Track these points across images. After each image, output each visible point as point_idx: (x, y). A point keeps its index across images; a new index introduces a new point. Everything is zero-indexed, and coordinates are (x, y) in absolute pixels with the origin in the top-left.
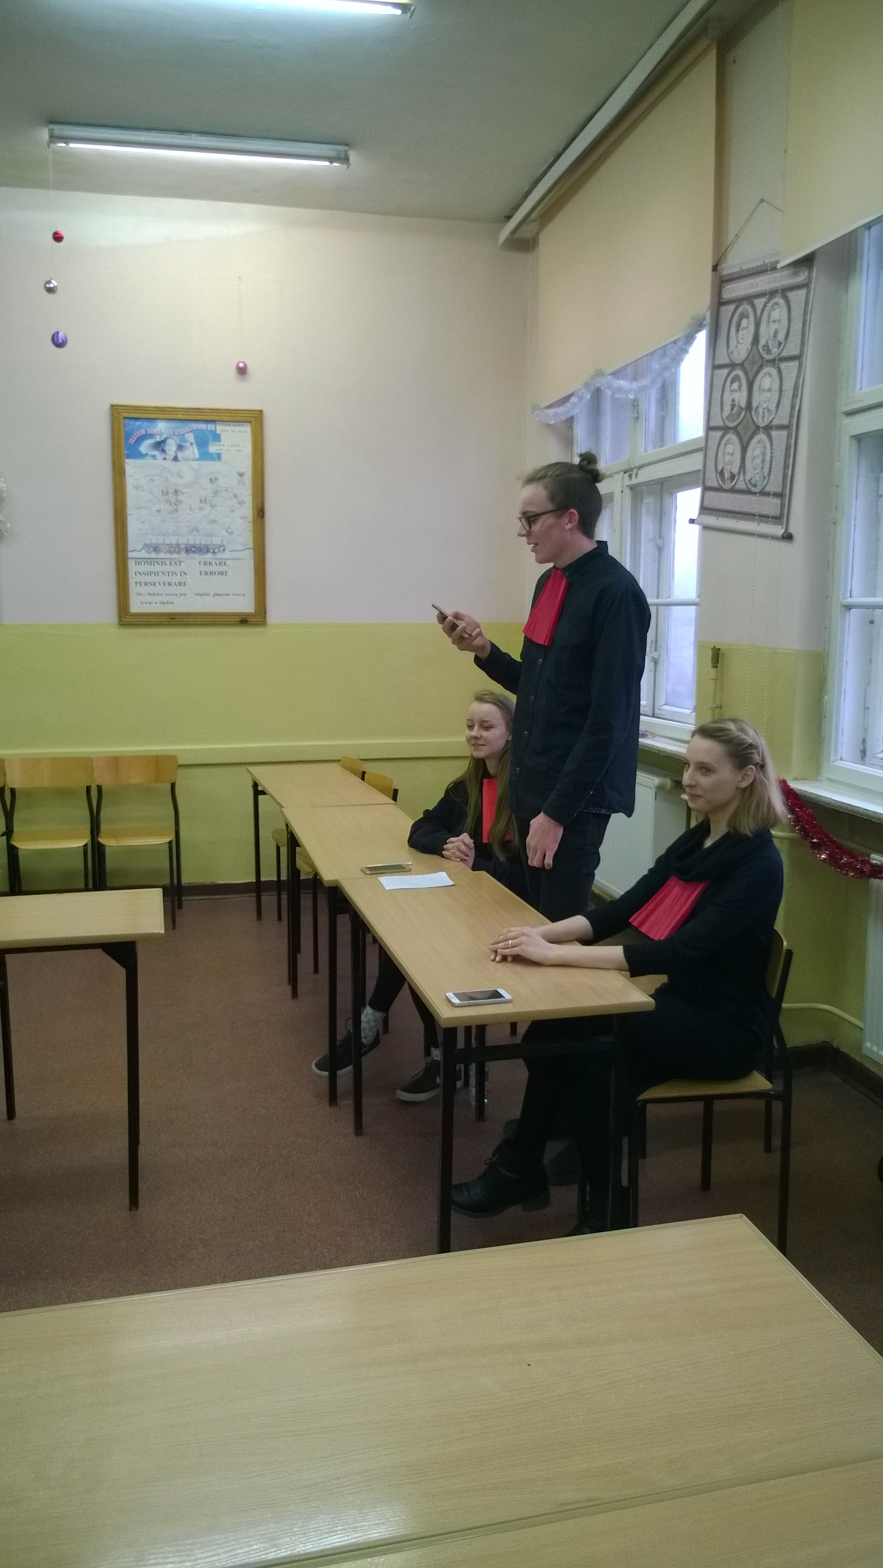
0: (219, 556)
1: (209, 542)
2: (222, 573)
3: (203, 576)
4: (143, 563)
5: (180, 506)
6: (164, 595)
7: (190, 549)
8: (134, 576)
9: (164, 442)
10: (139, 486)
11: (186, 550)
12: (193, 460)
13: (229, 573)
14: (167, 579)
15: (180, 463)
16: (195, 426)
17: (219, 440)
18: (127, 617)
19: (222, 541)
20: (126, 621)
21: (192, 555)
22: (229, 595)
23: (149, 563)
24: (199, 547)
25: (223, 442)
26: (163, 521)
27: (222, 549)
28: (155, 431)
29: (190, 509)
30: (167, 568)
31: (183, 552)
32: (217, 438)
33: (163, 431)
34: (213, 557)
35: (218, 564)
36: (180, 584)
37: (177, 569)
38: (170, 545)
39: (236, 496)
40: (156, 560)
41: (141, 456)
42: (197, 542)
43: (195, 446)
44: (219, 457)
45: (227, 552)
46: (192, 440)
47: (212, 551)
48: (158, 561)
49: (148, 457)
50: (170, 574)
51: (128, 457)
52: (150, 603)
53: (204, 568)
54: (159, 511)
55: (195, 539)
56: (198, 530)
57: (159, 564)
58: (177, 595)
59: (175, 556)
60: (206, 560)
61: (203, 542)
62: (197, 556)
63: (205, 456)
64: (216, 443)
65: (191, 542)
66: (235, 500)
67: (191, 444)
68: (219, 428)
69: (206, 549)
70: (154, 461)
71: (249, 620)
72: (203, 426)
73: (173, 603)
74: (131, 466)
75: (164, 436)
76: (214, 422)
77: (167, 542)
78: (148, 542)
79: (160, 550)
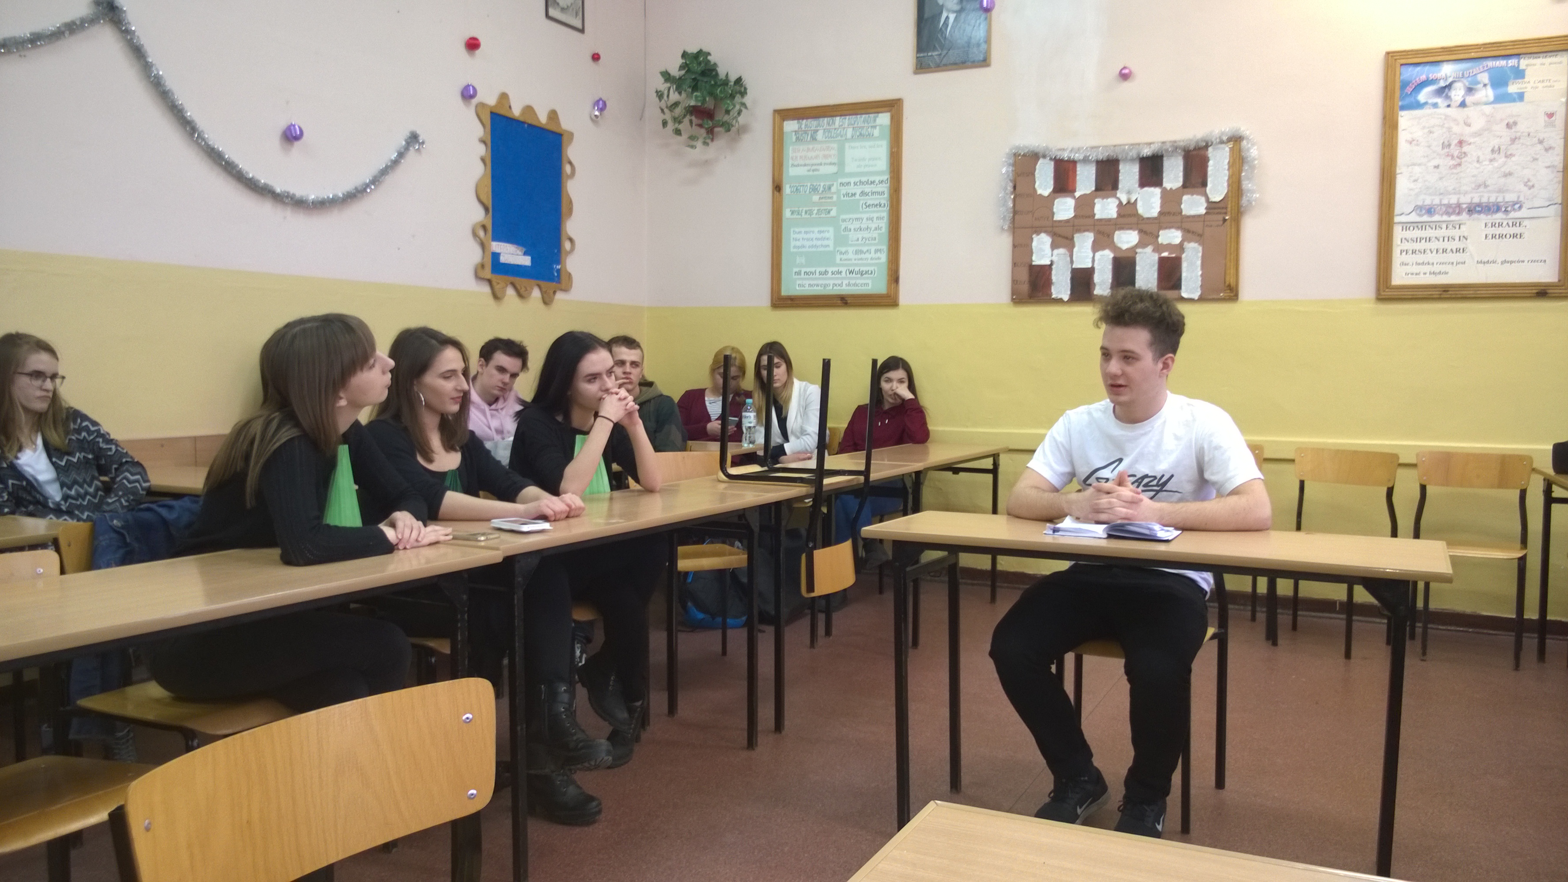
0: (1513, 215)
1: (1500, 199)
2: (1514, 236)
3: (1490, 241)
4: (1412, 228)
5: (1463, 160)
6: (1435, 264)
7: (1473, 209)
8: (1399, 242)
9: (1449, 86)
10: (1414, 140)
11: (1469, 211)
12: (1486, 104)
13: (1525, 236)
14: (1441, 245)
15: (1470, 108)
16: (1491, 63)
17: (1523, 77)
18: (1387, 290)
19: (1519, 197)
20: (1384, 295)
21: (1476, 216)
22: (1523, 261)
23: (1420, 227)
24: (1486, 206)
25: (1526, 79)
26: (1441, 178)
27: (1517, 206)
28: (1439, 75)
29: (1478, 161)
30: (1443, 232)
31: (1464, 213)
32: (1519, 74)
33: (1448, 75)
34: (1504, 217)
35: (1511, 225)
36: (1458, 251)
37: (1456, 233)
38: (1449, 206)
39: (1541, 142)
40: (1429, 224)
41: (1418, 106)
42: (1484, 200)
43: (1489, 88)
44: (1521, 97)
45: (1524, 209)
46: (1486, 81)
47: (1503, 209)
48: (1431, 224)
49: (1428, 106)
50: (1446, 239)
51: (1403, 108)
52: (1417, 274)
53: (1491, 231)
54: (1437, 167)
55: (1481, 197)
56: (1486, 186)
57: (1432, 229)
58: (1453, 263)
59: (1453, 218)
60: (1495, 221)
61: (1492, 200)
62: (1482, 216)
63: (1501, 99)
64: (1520, 81)
65: (1476, 200)
66: (1539, 147)
67: (1485, 85)
68: (1524, 63)
69: (1495, 207)
70: (1435, 110)
71: (1548, 291)
72: (1502, 63)
73: (1446, 273)
74: (1406, 120)
75: (1450, 80)
76: (1518, 55)
77: (1445, 202)
78: (1420, 203)
79: (1434, 211)
